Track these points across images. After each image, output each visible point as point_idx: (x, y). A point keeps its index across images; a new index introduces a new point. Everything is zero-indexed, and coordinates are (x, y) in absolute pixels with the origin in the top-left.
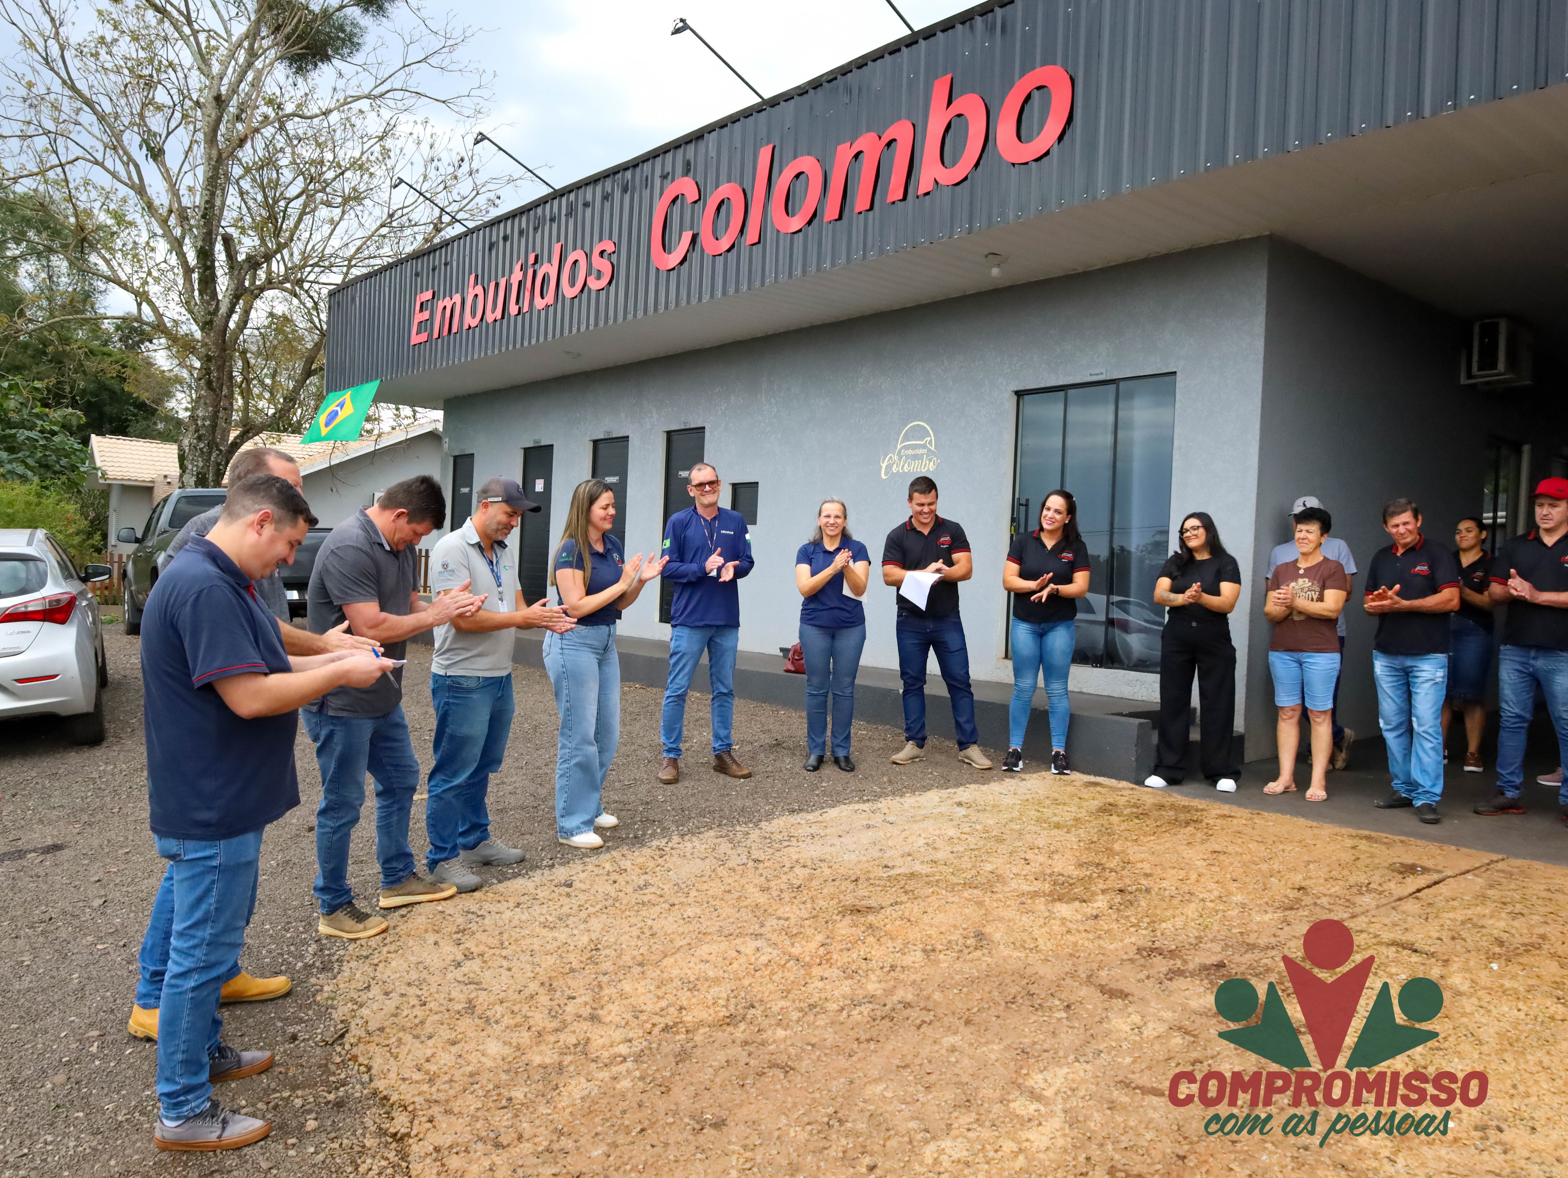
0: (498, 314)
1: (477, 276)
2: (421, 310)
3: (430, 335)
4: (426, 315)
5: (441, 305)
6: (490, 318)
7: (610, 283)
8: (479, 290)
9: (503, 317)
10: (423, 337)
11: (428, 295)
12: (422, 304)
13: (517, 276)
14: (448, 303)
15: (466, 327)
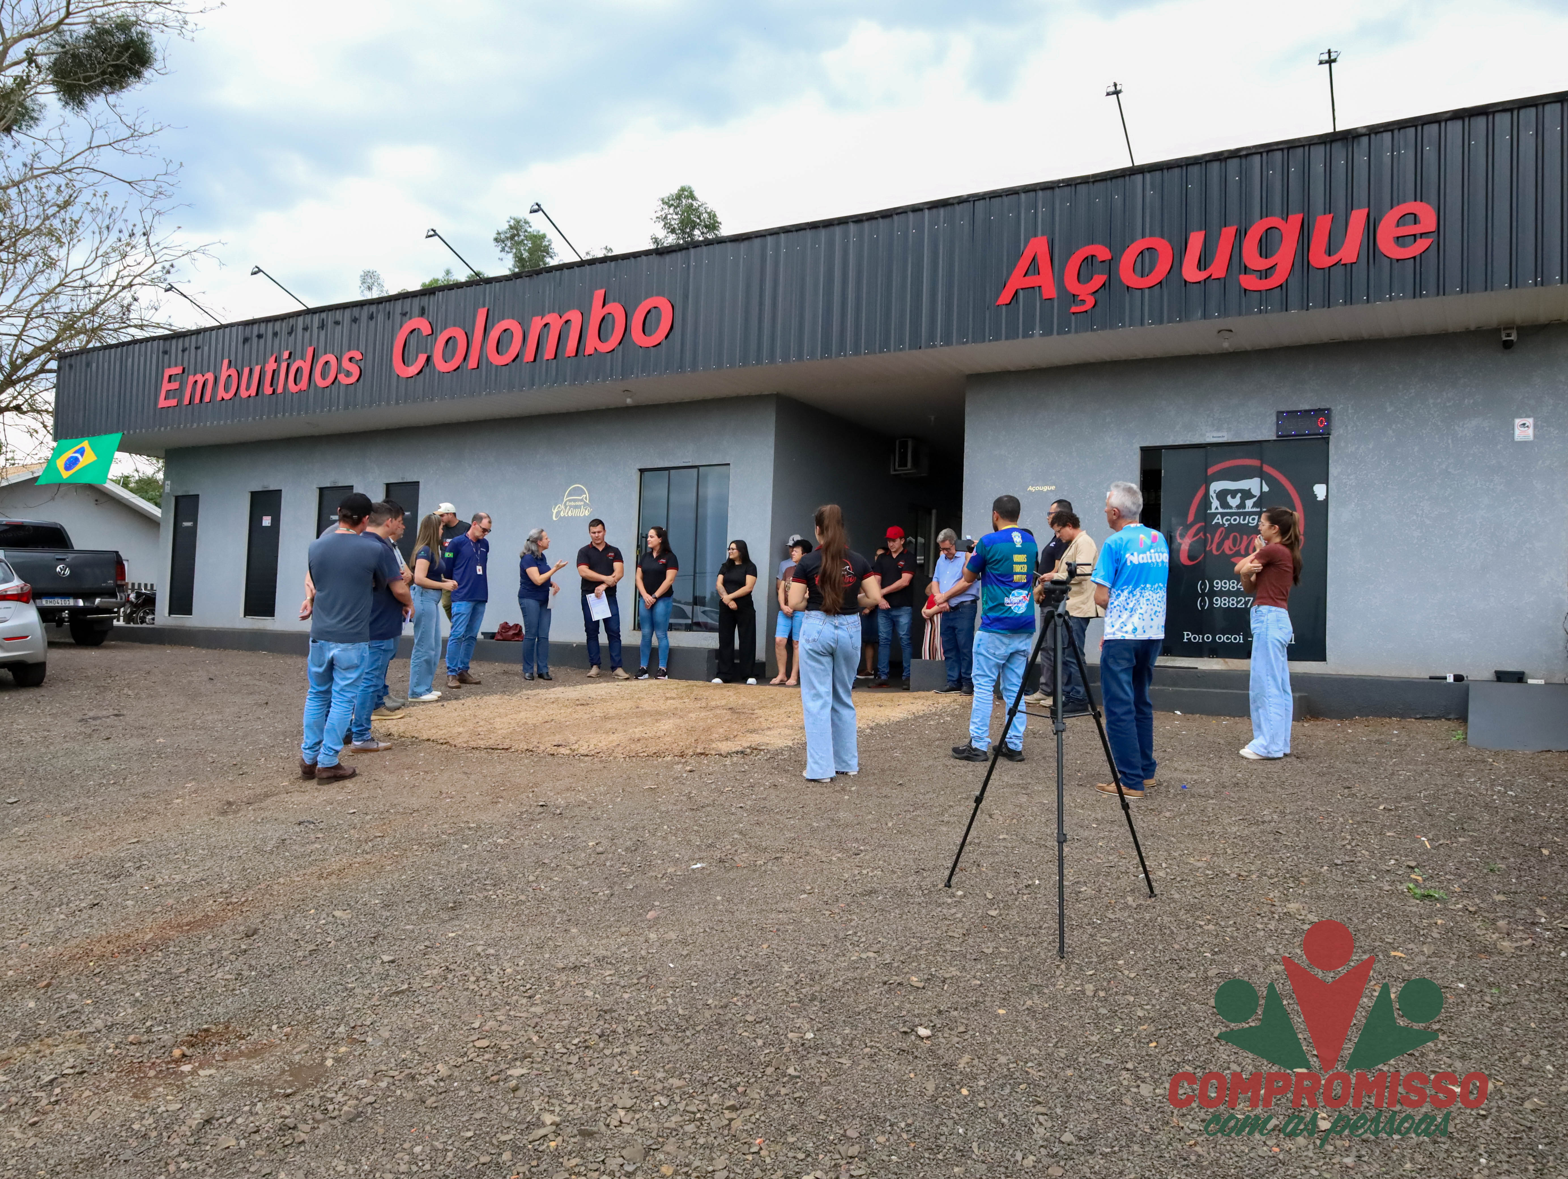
0: (253, 392)
1: (230, 362)
2: (170, 381)
3: (180, 402)
4: (174, 385)
5: (191, 379)
6: (244, 394)
7: (358, 380)
8: (233, 372)
9: (257, 394)
10: (173, 402)
11: (177, 370)
12: (170, 376)
13: (271, 366)
14: (200, 379)
15: (219, 398)
